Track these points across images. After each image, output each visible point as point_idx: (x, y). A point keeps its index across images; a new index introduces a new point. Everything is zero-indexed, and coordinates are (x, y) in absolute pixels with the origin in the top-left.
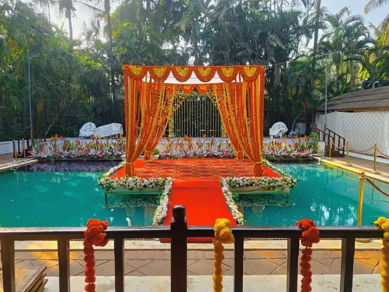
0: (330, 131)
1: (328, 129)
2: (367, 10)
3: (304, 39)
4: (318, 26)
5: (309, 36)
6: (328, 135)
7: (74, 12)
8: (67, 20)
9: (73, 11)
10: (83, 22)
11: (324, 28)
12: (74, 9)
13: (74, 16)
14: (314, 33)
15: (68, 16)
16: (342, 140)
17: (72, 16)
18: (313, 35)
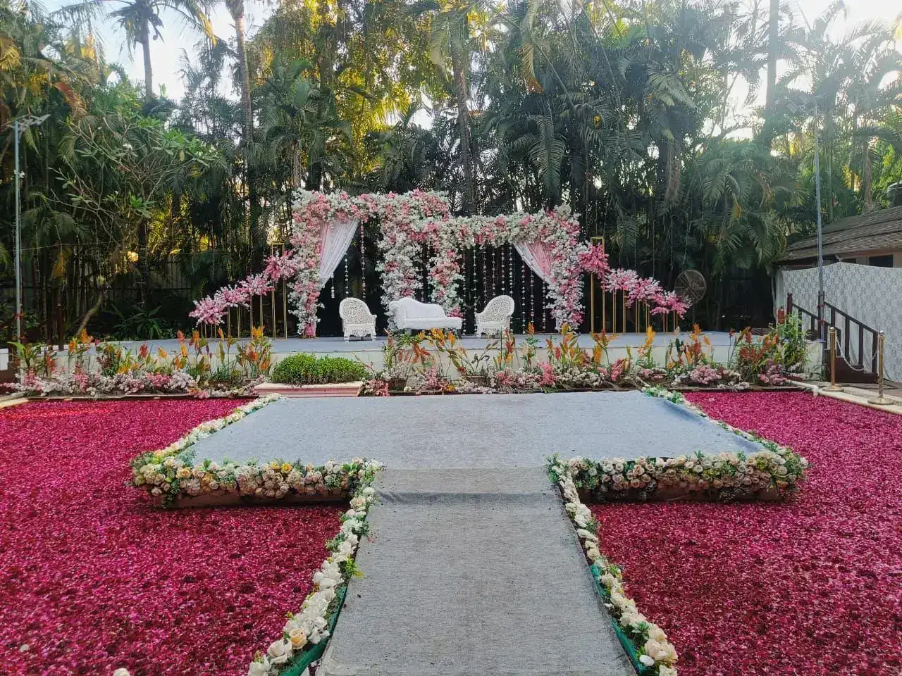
0: (834, 310)
1: (830, 306)
5: (753, 78)
7: (158, 27)
8: (140, 47)
9: (154, 25)
11: (790, 55)
12: (157, 22)
13: (155, 38)
14: (765, 66)
15: (142, 37)
16: (868, 336)
17: (151, 36)
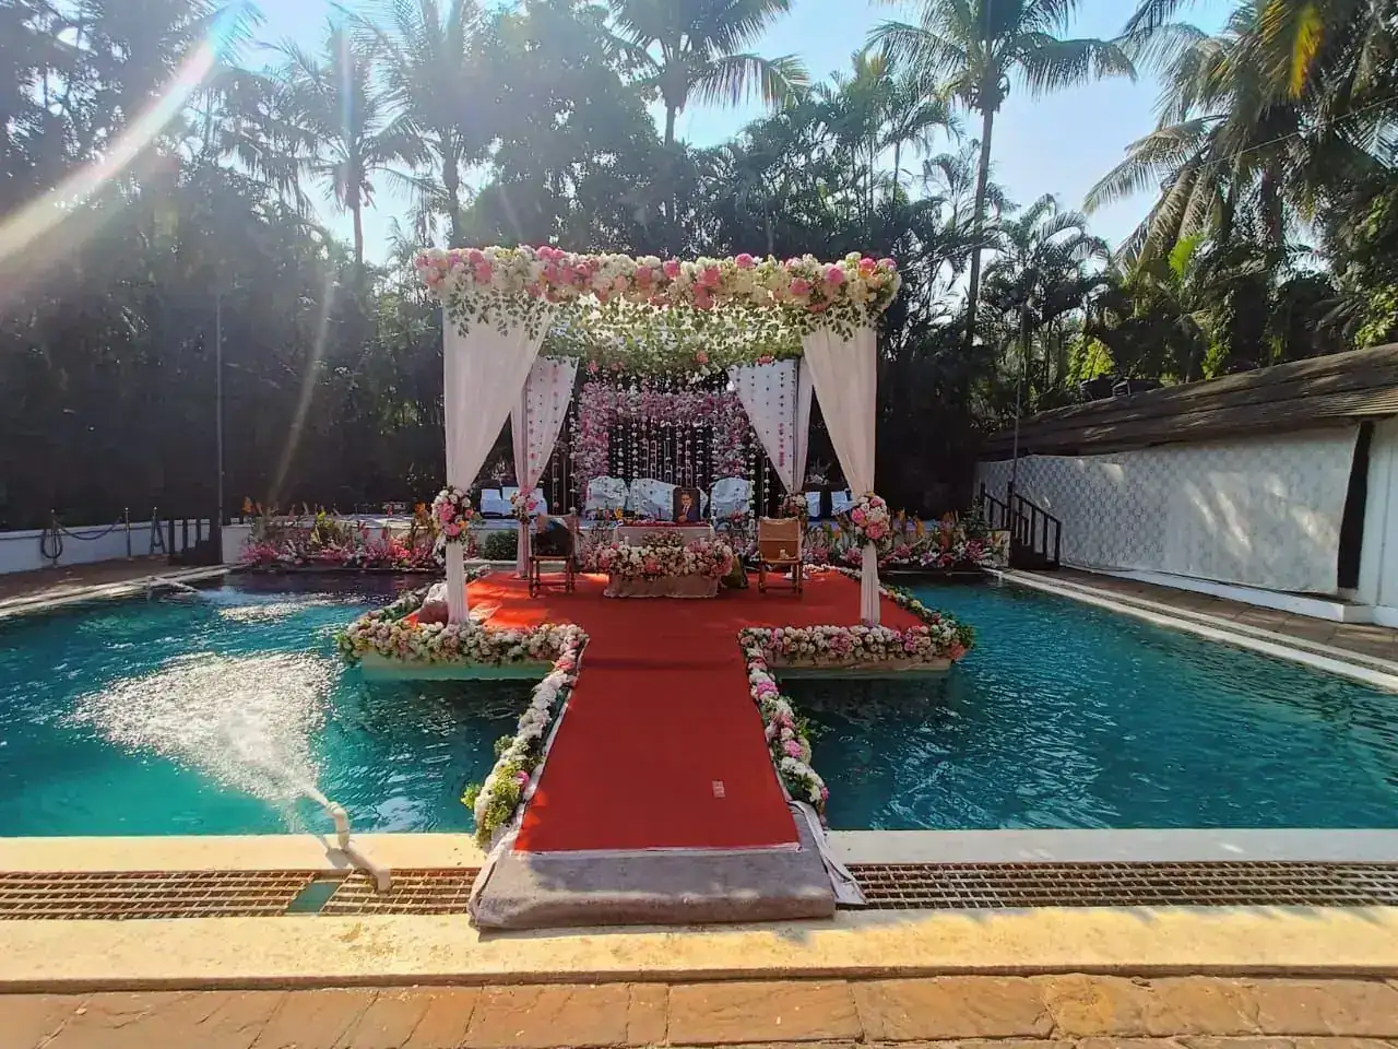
0: (1022, 501)
1: (1018, 497)
2: (1091, 204)
3: (946, 269)
4: (980, 240)
5: (958, 269)
6: (1015, 514)
7: (369, 193)
8: (350, 213)
9: (365, 191)
10: (391, 221)
11: (995, 245)
12: (369, 187)
13: (366, 204)
14: (970, 256)
15: (353, 203)
16: (1052, 525)
17: (362, 202)
18: (968, 264)
